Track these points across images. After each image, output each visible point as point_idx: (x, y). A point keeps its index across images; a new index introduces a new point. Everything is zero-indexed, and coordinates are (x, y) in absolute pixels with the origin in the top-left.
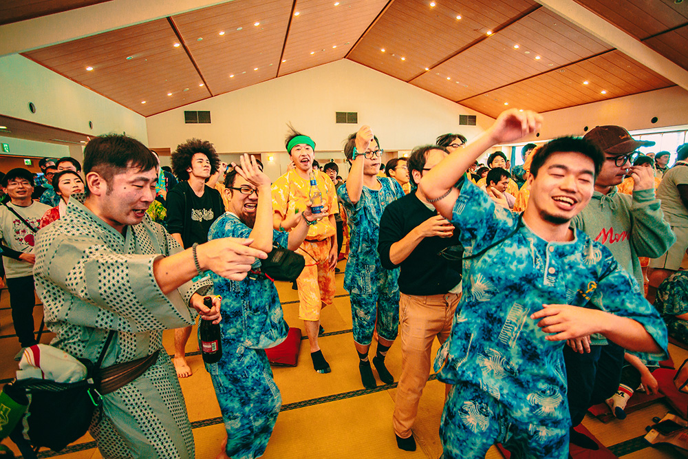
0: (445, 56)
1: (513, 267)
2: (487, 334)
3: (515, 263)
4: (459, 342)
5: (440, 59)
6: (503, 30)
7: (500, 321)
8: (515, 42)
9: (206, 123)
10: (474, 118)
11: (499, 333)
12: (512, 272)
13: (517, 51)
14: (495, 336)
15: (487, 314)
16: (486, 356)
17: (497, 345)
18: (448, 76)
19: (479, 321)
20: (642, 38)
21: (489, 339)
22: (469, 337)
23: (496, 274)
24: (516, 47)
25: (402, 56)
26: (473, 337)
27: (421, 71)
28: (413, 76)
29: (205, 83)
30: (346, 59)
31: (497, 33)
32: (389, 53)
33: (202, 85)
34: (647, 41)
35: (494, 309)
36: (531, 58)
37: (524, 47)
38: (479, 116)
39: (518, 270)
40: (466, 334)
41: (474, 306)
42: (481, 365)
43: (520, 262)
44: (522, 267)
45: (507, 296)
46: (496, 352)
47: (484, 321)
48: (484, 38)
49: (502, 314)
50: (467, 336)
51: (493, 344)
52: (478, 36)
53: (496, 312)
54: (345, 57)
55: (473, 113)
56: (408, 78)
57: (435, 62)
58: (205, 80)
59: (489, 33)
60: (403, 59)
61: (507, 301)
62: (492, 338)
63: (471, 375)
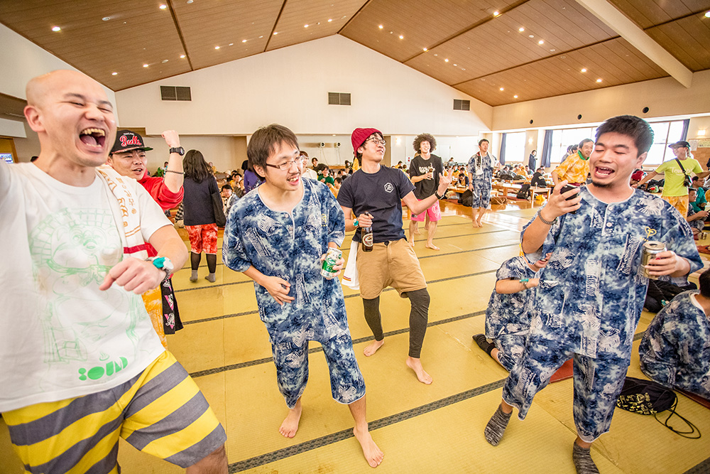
0: (446, 36)
1: (575, 233)
2: (577, 293)
3: (576, 229)
4: (556, 302)
5: (441, 39)
6: (511, 12)
7: (582, 279)
8: (521, 24)
9: (185, 100)
10: (468, 102)
11: (585, 288)
12: (576, 236)
13: (522, 34)
14: (583, 292)
15: (572, 277)
16: (582, 312)
17: (587, 299)
18: (446, 58)
19: (568, 284)
20: (646, 27)
21: (579, 297)
22: (563, 298)
23: (568, 241)
24: (521, 30)
25: (400, 34)
26: (566, 296)
27: (418, 51)
28: (409, 56)
29: (187, 54)
30: (339, 35)
31: (504, 15)
32: (387, 30)
33: (183, 57)
34: (649, 30)
35: (575, 271)
36: (534, 42)
37: (529, 31)
38: (473, 101)
39: (579, 233)
40: (561, 295)
41: (563, 273)
42: (580, 321)
43: (579, 227)
44: (581, 230)
45: (579, 256)
46: (588, 305)
47: (572, 283)
48: (490, 18)
49: (582, 273)
50: (562, 297)
51: (584, 300)
52: (484, 17)
53: (577, 273)
54: (338, 33)
55: (467, 97)
56: (403, 58)
57: (435, 42)
58: (188, 51)
59: (496, 14)
60: (401, 37)
61: (581, 260)
62: (582, 296)
63: (573, 330)
